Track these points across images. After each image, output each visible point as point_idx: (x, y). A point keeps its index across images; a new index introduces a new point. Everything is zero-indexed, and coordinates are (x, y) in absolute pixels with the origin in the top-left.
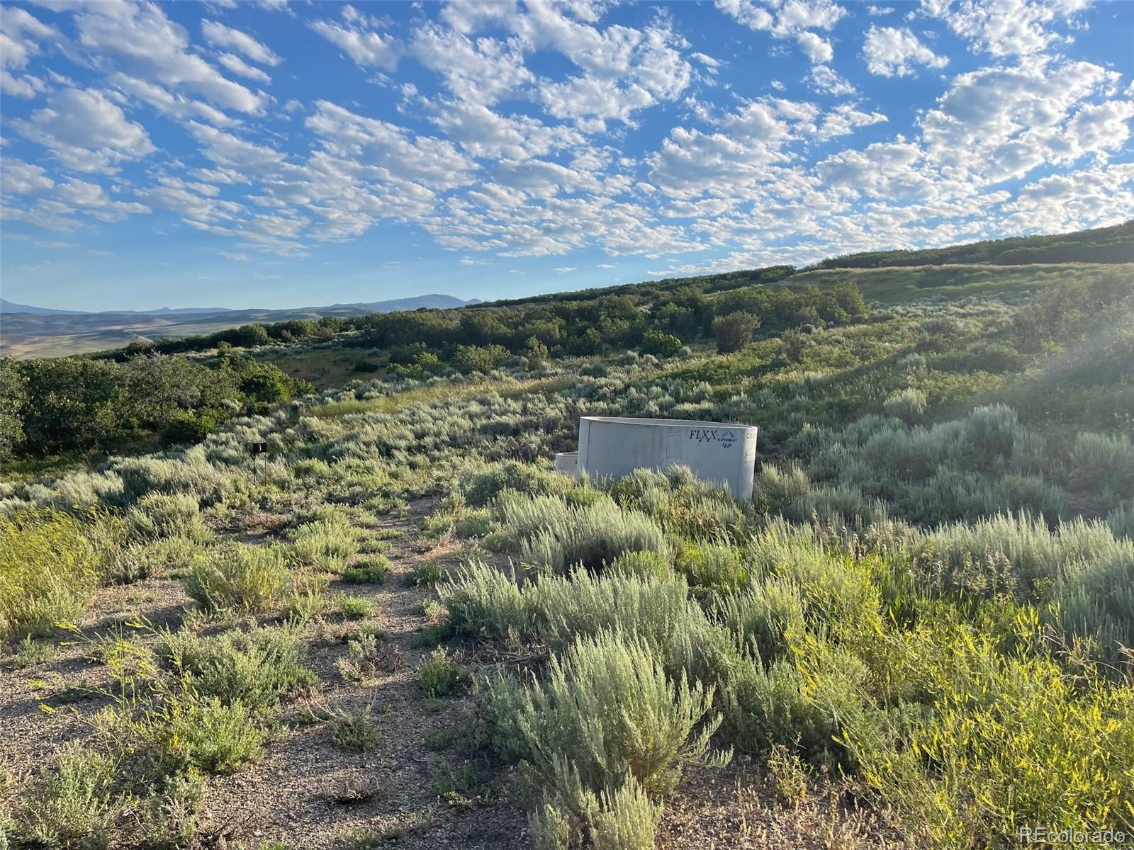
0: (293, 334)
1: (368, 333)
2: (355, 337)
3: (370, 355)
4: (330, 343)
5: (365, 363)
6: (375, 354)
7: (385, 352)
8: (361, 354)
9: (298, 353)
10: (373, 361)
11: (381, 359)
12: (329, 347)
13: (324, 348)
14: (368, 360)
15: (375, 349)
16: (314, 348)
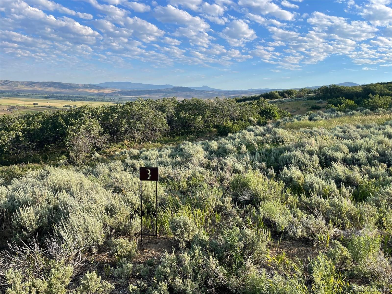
0: (288, 95)
1: (318, 94)
2: (313, 96)
3: (318, 103)
4: (302, 98)
5: (316, 106)
6: (321, 102)
7: (325, 102)
8: (314, 102)
9: (289, 101)
10: (319, 105)
11: (323, 104)
12: (301, 100)
13: (299, 100)
14: (317, 105)
15: (321, 100)
16: (295, 100)
